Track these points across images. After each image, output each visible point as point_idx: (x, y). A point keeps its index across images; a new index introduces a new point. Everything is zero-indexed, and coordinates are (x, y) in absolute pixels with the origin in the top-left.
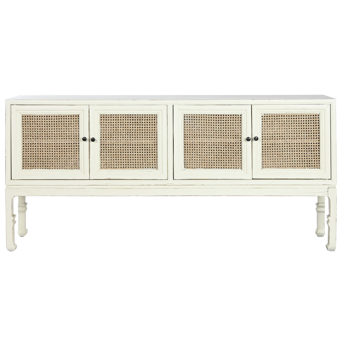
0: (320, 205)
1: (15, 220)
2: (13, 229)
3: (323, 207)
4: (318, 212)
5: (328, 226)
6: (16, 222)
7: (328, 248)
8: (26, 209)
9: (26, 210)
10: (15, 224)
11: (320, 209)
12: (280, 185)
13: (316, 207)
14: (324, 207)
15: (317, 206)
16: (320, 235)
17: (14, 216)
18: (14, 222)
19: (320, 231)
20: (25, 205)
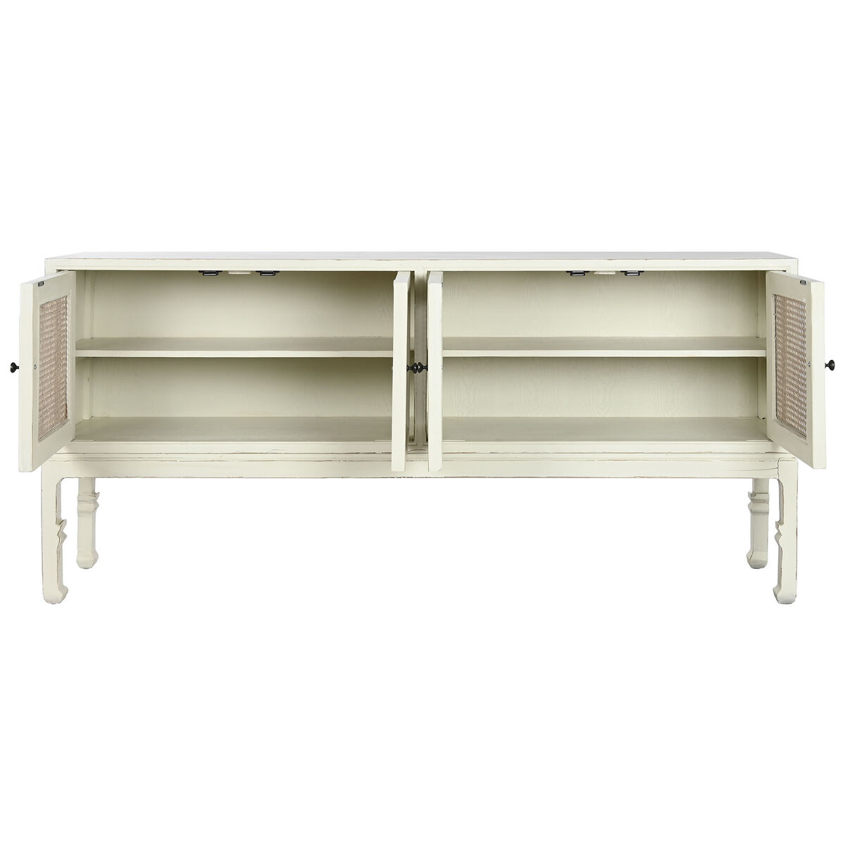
0: (758, 497)
1: (63, 533)
2: (59, 553)
3: (766, 501)
4: (753, 512)
5: (779, 545)
6: (65, 536)
7: (778, 596)
8: (97, 505)
9: (96, 509)
10: (63, 541)
11: (760, 507)
12: (669, 453)
13: (749, 501)
14: (768, 503)
15: (751, 500)
16: (756, 565)
17: (61, 523)
18: (62, 536)
19: (758, 557)
20: (93, 498)
